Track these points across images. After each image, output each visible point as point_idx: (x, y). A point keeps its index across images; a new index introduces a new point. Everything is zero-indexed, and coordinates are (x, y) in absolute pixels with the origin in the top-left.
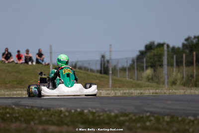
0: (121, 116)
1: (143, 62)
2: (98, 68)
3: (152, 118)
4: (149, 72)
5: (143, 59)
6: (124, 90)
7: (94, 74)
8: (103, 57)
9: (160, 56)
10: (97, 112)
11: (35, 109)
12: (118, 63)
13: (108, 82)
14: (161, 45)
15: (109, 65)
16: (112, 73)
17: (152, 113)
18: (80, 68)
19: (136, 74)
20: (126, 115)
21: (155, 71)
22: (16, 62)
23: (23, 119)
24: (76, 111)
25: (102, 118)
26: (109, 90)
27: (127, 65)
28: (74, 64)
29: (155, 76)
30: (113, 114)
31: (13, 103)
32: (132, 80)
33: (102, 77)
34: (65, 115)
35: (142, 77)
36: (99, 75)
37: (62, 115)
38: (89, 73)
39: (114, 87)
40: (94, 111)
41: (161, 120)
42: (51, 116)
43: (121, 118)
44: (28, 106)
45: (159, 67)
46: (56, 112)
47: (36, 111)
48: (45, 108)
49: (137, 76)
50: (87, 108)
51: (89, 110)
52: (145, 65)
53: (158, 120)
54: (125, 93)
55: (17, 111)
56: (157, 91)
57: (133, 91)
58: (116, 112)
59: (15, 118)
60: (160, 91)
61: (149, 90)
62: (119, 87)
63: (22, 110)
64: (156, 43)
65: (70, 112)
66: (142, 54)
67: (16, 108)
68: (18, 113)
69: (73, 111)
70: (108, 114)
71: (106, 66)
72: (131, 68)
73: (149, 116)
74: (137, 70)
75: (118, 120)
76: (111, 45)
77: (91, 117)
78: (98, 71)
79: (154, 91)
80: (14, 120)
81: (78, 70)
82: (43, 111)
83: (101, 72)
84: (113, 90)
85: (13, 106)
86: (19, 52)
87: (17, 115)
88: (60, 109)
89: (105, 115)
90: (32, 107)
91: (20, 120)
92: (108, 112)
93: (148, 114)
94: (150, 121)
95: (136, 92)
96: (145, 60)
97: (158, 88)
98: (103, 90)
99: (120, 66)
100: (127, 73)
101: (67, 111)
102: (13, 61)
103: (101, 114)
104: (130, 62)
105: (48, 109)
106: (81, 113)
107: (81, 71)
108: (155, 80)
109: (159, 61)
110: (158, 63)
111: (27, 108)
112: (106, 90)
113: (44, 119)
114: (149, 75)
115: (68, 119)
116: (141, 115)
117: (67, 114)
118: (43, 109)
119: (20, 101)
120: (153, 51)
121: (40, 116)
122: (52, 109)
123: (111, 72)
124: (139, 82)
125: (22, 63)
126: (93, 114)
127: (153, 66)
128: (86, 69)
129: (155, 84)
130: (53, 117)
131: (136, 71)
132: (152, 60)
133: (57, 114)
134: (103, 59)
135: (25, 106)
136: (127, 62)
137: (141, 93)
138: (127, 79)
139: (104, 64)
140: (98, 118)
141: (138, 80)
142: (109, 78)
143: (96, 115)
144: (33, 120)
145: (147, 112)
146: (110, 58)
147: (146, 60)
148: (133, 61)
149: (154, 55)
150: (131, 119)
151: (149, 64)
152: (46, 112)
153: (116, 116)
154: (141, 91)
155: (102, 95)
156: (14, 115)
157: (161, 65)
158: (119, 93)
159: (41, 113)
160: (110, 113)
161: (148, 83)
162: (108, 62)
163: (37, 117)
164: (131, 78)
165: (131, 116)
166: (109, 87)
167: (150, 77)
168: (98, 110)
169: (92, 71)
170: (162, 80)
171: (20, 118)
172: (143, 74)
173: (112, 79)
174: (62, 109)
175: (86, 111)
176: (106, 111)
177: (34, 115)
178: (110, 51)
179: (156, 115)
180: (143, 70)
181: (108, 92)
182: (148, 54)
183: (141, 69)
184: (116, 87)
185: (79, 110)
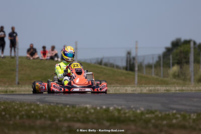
0: (147, 113)
1: (169, 59)
2: (124, 64)
3: (179, 116)
4: (175, 68)
5: (169, 55)
6: (150, 87)
7: (120, 70)
8: (129, 53)
9: (187, 53)
10: (122, 109)
11: (60, 106)
12: (144, 60)
13: (134, 78)
14: (187, 42)
15: (135, 62)
16: (138, 70)
17: (179, 111)
18: (106, 65)
19: (162, 71)
20: (152, 112)
21: (181, 68)
22: (41, 58)
23: (47, 116)
24: (101, 108)
25: (127, 115)
26: (134, 87)
27: (153, 61)
28: (99, 61)
29: (182, 73)
30: (138, 111)
31: (37, 100)
32: (157, 77)
33: (128, 74)
34: (90, 112)
35: (168, 74)
36: (125, 71)
37: (87, 112)
38: (115, 69)
39: (140, 84)
40: (120, 108)
41: (188, 117)
42: (76, 113)
43: (147, 116)
44: (53, 103)
45: (185, 64)
46: (81, 109)
47: (61, 108)
48: (70, 105)
49: (163, 73)
50: (112, 105)
51: (115, 107)
52: (171, 61)
53: (184, 117)
54: (151, 90)
55: (42, 108)
56: (184, 88)
57: (159, 88)
58: (142, 109)
59: (40, 114)
60: (186, 88)
61: (175, 87)
62: (145, 84)
63: (47, 107)
64: (183, 40)
65: (95, 109)
66: (169, 51)
67: (41, 105)
68: (43, 110)
69: (98, 108)
70: (133, 111)
71: (132, 63)
72: (157, 65)
73: (175, 114)
74: (163, 66)
75: (143, 117)
76: (137, 42)
77: (116, 114)
78: (123, 68)
79: (180, 88)
80: (39, 117)
81: (104, 67)
82: (68, 108)
83: (126, 69)
84: (139, 87)
85: (38, 103)
86: (44, 48)
87: (42, 112)
88: (85, 106)
89: (131, 112)
90: (57, 103)
91: (45, 117)
92: (134, 110)
93: (174, 112)
94: (177, 118)
95: (162, 89)
96: (171, 56)
97: (184, 85)
98: (128, 87)
99: (146, 62)
100: (153, 70)
101: (92, 108)
102: (38, 58)
103: (127, 111)
104: (156, 59)
105: (73, 106)
106: (107, 110)
107: (106, 68)
108: (181, 77)
109: (185, 58)
110: (184, 60)
111: (52, 104)
112: (132, 87)
113: (69, 116)
114: (175, 72)
115: (94, 116)
116: (167, 113)
117: (92, 111)
118: (68, 106)
119: (45, 98)
120: (179, 48)
121: (65, 113)
122: (77, 106)
123: (136, 69)
124: (165, 79)
125: (47, 59)
126: (119, 111)
127: (179, 63)
128: (112, 66)
129: (181, 82)
130: (78, 113)
131: (162, 68)
132: (178, 57)
133: (82, 111)
134: (128, 56)
135: (50, 103)
136: (153, 58)
137: (167, 90)
138: (153, 75)
139: (130, 61)
140: (123, 115)
141: (164, 77)
142: (134, 75)
143: (122, 112)
144: (57, 117)
145: (174, 109)
146: (136, 55)
147: (173, 57)
148: (159, 57)
149: (181, 52)
150: (157, 116)
151: (176, 61)
152: (71, 109)
153: (142, 113)
154: (167, 88)
155: (128, 92)
156: (39, 112)
157: (188, 62)
158: (145, 90)
159: (66, 110)
160: (136, 110)
161: (174, 80)
162: (134, 58)
163: (62, 114)
164: (157, 75)
165: (157, 113)
166: (134, 84)
167: (177, 74)
168: (123, 107)
169: (117, 67)
170: (188, 77)
171: (45, 115)
172: (169, 71)
173: (138, 76)
174: (88, 106)
175: (111, 108)
176: (132, 109)
177: (59, 111)
178: (136, 48)
179: (182, 113)
180: (170, 67)
181: (134, 89)
182: (175, 51)
183: (167, 65)
184: (142, 84)
185: (104, 107)
